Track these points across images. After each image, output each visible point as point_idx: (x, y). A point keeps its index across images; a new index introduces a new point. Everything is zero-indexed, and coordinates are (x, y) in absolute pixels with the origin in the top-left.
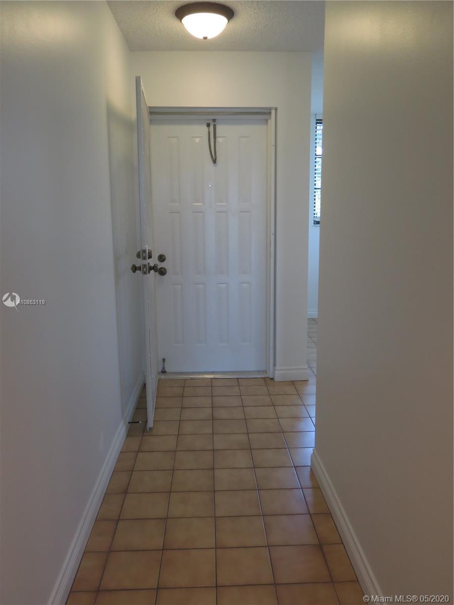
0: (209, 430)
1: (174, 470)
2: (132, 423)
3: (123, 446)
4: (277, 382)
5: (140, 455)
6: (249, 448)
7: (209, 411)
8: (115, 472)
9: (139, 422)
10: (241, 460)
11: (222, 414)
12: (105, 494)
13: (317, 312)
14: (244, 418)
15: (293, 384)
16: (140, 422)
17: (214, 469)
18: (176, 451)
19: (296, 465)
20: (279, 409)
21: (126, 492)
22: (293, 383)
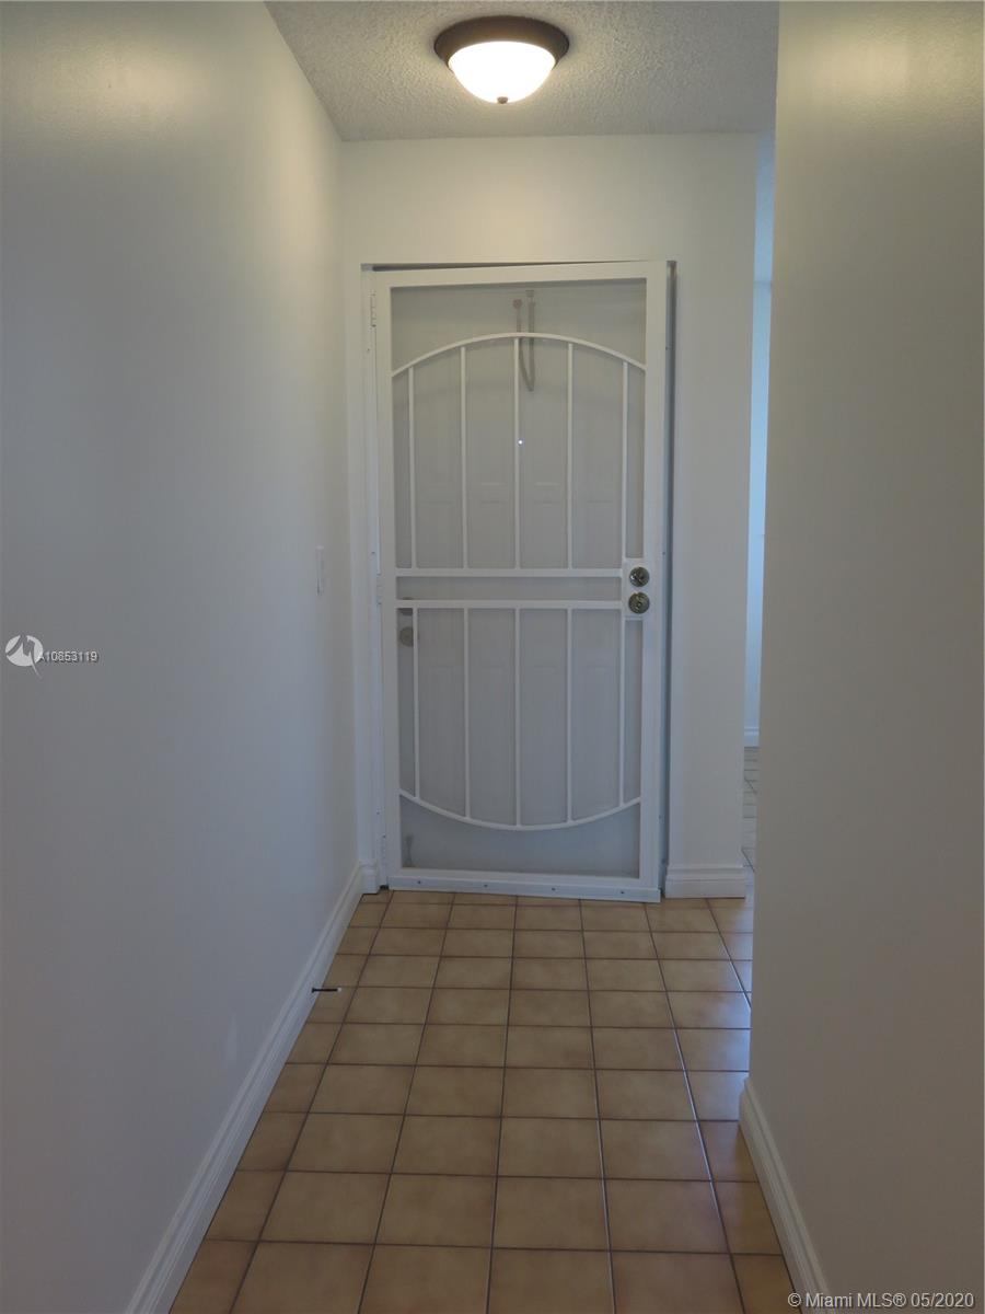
0: (498, 1015)
1: (404, 1115)
2: (322, 990)
3: (294, 1047)
4: (670, 899)
5: (332, 1072)
6: (590, 1066)
7: (505, 966)
8: (269, 1112)
9: (336, 990)
10: (570, 1095)
11: (535, 975)
12: (237, 1170)
13: (757, 734)
14: (586, 988)
15: (710, 907)
16: (340, 989)
17: (501, 1117)
18: (415, 1066)
19: (704, 1116)
20: (671, 967)
21: (285, 1168)
22: (707, 903)
